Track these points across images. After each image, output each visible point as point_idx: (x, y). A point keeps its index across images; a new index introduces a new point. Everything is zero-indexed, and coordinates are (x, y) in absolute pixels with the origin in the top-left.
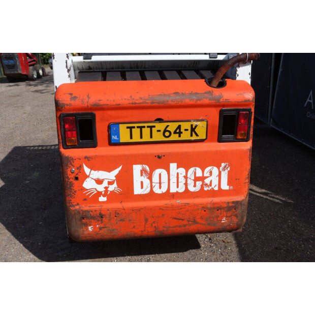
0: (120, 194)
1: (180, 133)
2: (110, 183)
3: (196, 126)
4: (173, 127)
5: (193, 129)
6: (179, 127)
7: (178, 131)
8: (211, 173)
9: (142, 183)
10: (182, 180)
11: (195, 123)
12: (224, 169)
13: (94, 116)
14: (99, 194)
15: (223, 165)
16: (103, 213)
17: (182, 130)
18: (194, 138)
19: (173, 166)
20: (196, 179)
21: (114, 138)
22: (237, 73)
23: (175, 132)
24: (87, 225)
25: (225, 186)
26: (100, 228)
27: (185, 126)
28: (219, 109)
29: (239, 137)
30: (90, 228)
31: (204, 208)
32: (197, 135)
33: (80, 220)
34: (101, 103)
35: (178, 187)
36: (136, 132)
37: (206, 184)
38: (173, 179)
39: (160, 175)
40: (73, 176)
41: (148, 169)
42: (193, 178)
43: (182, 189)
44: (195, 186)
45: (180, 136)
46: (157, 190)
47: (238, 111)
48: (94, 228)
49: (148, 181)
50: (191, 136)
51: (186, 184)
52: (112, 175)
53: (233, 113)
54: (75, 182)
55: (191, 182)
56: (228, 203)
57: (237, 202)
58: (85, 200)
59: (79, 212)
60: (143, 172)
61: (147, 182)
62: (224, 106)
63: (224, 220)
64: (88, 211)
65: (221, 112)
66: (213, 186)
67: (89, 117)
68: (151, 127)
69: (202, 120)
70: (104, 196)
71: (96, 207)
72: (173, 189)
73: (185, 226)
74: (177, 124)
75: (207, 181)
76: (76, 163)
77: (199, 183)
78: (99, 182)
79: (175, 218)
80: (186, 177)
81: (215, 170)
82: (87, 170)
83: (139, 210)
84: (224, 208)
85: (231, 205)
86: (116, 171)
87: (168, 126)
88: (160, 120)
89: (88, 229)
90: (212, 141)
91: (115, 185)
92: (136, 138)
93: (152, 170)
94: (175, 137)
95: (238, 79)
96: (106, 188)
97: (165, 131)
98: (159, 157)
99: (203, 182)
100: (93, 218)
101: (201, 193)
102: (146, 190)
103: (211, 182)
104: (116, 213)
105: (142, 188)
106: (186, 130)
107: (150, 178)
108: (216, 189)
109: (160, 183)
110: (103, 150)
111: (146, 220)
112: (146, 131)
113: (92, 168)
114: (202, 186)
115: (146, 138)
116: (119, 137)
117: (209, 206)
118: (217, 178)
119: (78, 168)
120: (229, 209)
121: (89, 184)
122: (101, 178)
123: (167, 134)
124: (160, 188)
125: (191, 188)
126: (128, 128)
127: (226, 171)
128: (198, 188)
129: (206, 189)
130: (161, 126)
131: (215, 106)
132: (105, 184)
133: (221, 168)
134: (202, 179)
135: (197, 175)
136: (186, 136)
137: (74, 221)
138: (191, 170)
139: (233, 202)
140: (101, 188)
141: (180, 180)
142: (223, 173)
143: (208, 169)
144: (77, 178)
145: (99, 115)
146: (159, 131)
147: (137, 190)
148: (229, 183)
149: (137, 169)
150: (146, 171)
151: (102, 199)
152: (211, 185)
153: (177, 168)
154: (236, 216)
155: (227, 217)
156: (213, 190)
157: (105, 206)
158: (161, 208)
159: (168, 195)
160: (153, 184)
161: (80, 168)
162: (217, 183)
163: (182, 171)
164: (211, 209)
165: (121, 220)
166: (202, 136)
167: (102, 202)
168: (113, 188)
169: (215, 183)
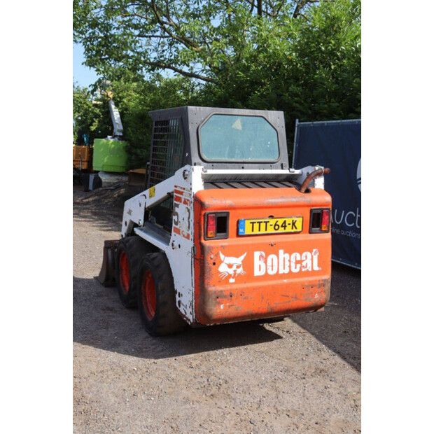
0: (245, 275)
1: (285, 227)
2: (238, 267)
3: (295, 221)
4: (280, 222)
5: (294, 224)
6: (285, 222)
7: (284, 226)
8: (306, 257)
9: (260, 266)
10: (287, 263)
11: (295, 219)
12: (315, 254)
13: (228, 214)
14: (230, 276)
15: (314, 250)
16: (232, 292)
17: (287, 224)
18: (294, 230)
19: (281, 252)
20: (297, 262)
21: (241, 230)
22: (315, 183)
23: (282, 226)
24: (219, 304)
25: (316, 268)
26: (229, 306)
27: (289, 221)
28: (309, 209)
29: (323, 229)
30: (222, 307)
31: (302, 286)
32: (296, 228)
33: (215, 300)
35: (284, 269)
36: (256, 226)
37: (303, 266)
38: (281, 263)
39: (272, 259)
40: (212, 262)
41: (264, 254)
42: (294, 261)
44: (296, 268)
45: (285, 229)
46: (270, 272)
47: (322, 210)
48: (225, 306)
49: (264, 264)
50: (292, 228)
51: (290, 266)
52: (240, 260)
53: (319, 211)
54: (213, 267)
55: (293, 265)
56: (319, 281)
57: (325, 280)
58: (219, 281)
59: (215, 292)
60: (261, 257)
61: (263, 266)
62: (313, 206)
63: (316, 296)
64: (221, 291)
65: (311, 210)
66: (308, 268)
67: (225, 215)
68: (266, 222)
69: (299, 217)
70: (233, 278)
71: (228, 287)
72: (281, 272)
73: (290, 301)
74: (283, 220)
75: (304, 264)
76: (214, 251)
77: (299, 265)
78: (230, 266)
79: (283, 296)
80: (290, 261)
81: (309, 254)
82: (222, 256)
83: (258, 289)
84: (316, 285)
85: (321, 282)
87: (277, 221)
88: (271, 217)
89: (220, 307)
90: (306, 233)
91: (241, 269)
92: (256, 231)
93: (267, 255)
94: (281, 230)
95: (316, 187)
96: (235, 271)
97: (276, 225)
98: (272, 245)
99: (301, 264)
100: (225, 297)
101: (300, 274)
102: (262, 273)
103: (306, 264)
104: (242, 292)
105: (260, 270)
106: (289, 224)
107: (266, 262)
108: (310, 270)
109: (272, 266)
110: (232, 241)
111: (263, 298)
112: (263, 225)
113: (227, 255)
114: (301, 268)
115: (263, 231)
116: (244, 230)
117: (306, 284)
118: (311, 261)
119: (216, 255)
120: (320, 286)
121: (223, 268)
122: (232, 263)
123: (277, 227)
124: (272, 269)
125: (294, 270)
126: (251, 223)
127: (316, 256)
128: (298, 270)
129: (303, 270)
130: (272, 222)
131: (308, 206)
132: (234, 268)
133: (313, 253)
134: (300, 262)
135: (297, 259)
136: (289, 229)
137: (210, 300)
138: (293, 255)
139: (322, 280)
140: (231, 271)
142: (314, 257)
143: (304, 254)
144: (214, 264)
145: (232, 213)
146: (271, 225)
147: (257, 273)
148: (319, 266)
149: (257, 254)
150: (263, 257)
151: (232, 280)
152: (306, 267)
153: (284, 253)
154: (324, 292)
155: (318, 293)
156: (308, 271)
157: (234, 286)
158: (273, 287)
159: (278, 276)
160: (268, 267)
161: (217, 255)
163: (287, 255)
164: (307, 286)
165: (245, 298)
166: (299, 229)
167: (232, 283)
168: (240, 271)
169: (309, 265)
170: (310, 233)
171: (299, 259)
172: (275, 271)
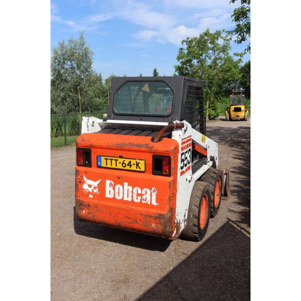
0: (99, 195)
1: (131, 166)
2: (95, 188)
3: (139, 163)
4: (127, 161)
5: (137, 165)
6: (130, 162)
7: (130, 164)
8: (146, 192)
9: (110, 191)
10: (130, 194)
11: (138, 161)
12: (154, 192)
13: (91, 150)
14: (89, 193)
15: (153, 189)
16: (90, 204)
17: (132, 164)
18: (138, 169)
19: (126, 184)
20: (138, 195)
21: (99, 163)
22: (173, 134)
23: (128, 165)
24: (82, 209)
25: (154, 203)
26: (88, 213)
27: (133, 162)
28: (153, 154)
29: (164, 173)
30: (84, 212)
31: (141, 214)
32: (140, 168)
33: (80, 206)
34: (94, 144)
35: (128, 197)
36: (109, 161)
37: (143, 199)
38: (126, 192)
39: (119, 188)
41: (113, 183)
42: (136, 193)
43: (130, 199)
44: (137, 199)
45: (131, 167)
46: (117, 197)
47: (163, 156)
48: (86, 212)
50: (137, 168)
51: (132, 196)
52: (96, 184)
53: (160, 158)
54: (79, 184)
55: (135, 196)
56: (155, 214)
57: (161, 215)
58: (83, 195)
59: (79, 201)
60: (110, 184)
61: (112, 191)
63: (153, 225)
64: (83, 201)
65: (153, 156)
66: (147, 201)
67: (88, 151)
68: (116, 160)
69: (142, 160)
70: (92, 195)
71: (87, 200)
72: (125, 199)
73: (131, 223)
74: (129, 160)
75: (144, 197)
76: (81, 174)
77: (139, 198)
78: (90, 186)
79: (126, 217)
80: (132, 192)
81: (149, 191)
82: (85, 179)
83: (108, 206)
84: (152, 217)
85: (157, 215)
86: (98, 182)
87: (124, 161)
88: (121, 157)
89: (82, 212)
90: (149, 173)
91: (97, 189)
92: (109, 166)
93: (115, 184)
94: (128, 168)
96: (93, 190)
97: (123, 163)
98: (119, 178)
99: (142, 197)
100: (85, 206)
101: (140, 204)
102: (111, 196)
103: (146, 198)
104: (96, 206)
105: (110, 194)
106: (134, 164)
107: (114, 189)
108: (149, 203)
109: (119, 193)
110: (94, 169)
111: (111, 214)
112: (114, 162)
113: (88, 178)
114: (141, 199)
115: (114, 166)
116: (101, 163)
117: (144, 213)
118: (150, 196)
120: (156, 218)
121: (85, 186)
122: (91, 184)
123: (124, 165)
124: (119, 196)
125: (135, 200)
126: (105, 159)
127: (155, 193)
128: (138, 201)
129: (143, 202)
130: (121, 160)
131: (150, 152)
132: (92, 188)
133: (152, 191)
134: (141, 195)
135: (139, 192)
136: (134, 168)
138: (135, 189)
140: (90, 190)
141: (129, 194)
142: (153, 194)
143: (144, 190)
144: (80, 182)
145: (93, 150)
146: (120, 163)
147: (107, 195)
148: (156, 201)
149: (108, 182)
150: (112, 185)
151: (91, 196)
152: (146, 200)
153: (128, 186)
154: (161, 224)
155: (155, 223)
156: (147, 204)
157: (92, 201)
158: (118, 208)
159: (122, 201)
160: (115, 193)
161: (82, 177)
162: (149, 200)
163: (130, 188)
164: (145, 215)
165: (98, 211)
166: (143, 169)
167: (90, 198)
168: (96, 191)
169: (148, 199)
170: (153, 174)
171: (140, 192)
172: (121, 197)
